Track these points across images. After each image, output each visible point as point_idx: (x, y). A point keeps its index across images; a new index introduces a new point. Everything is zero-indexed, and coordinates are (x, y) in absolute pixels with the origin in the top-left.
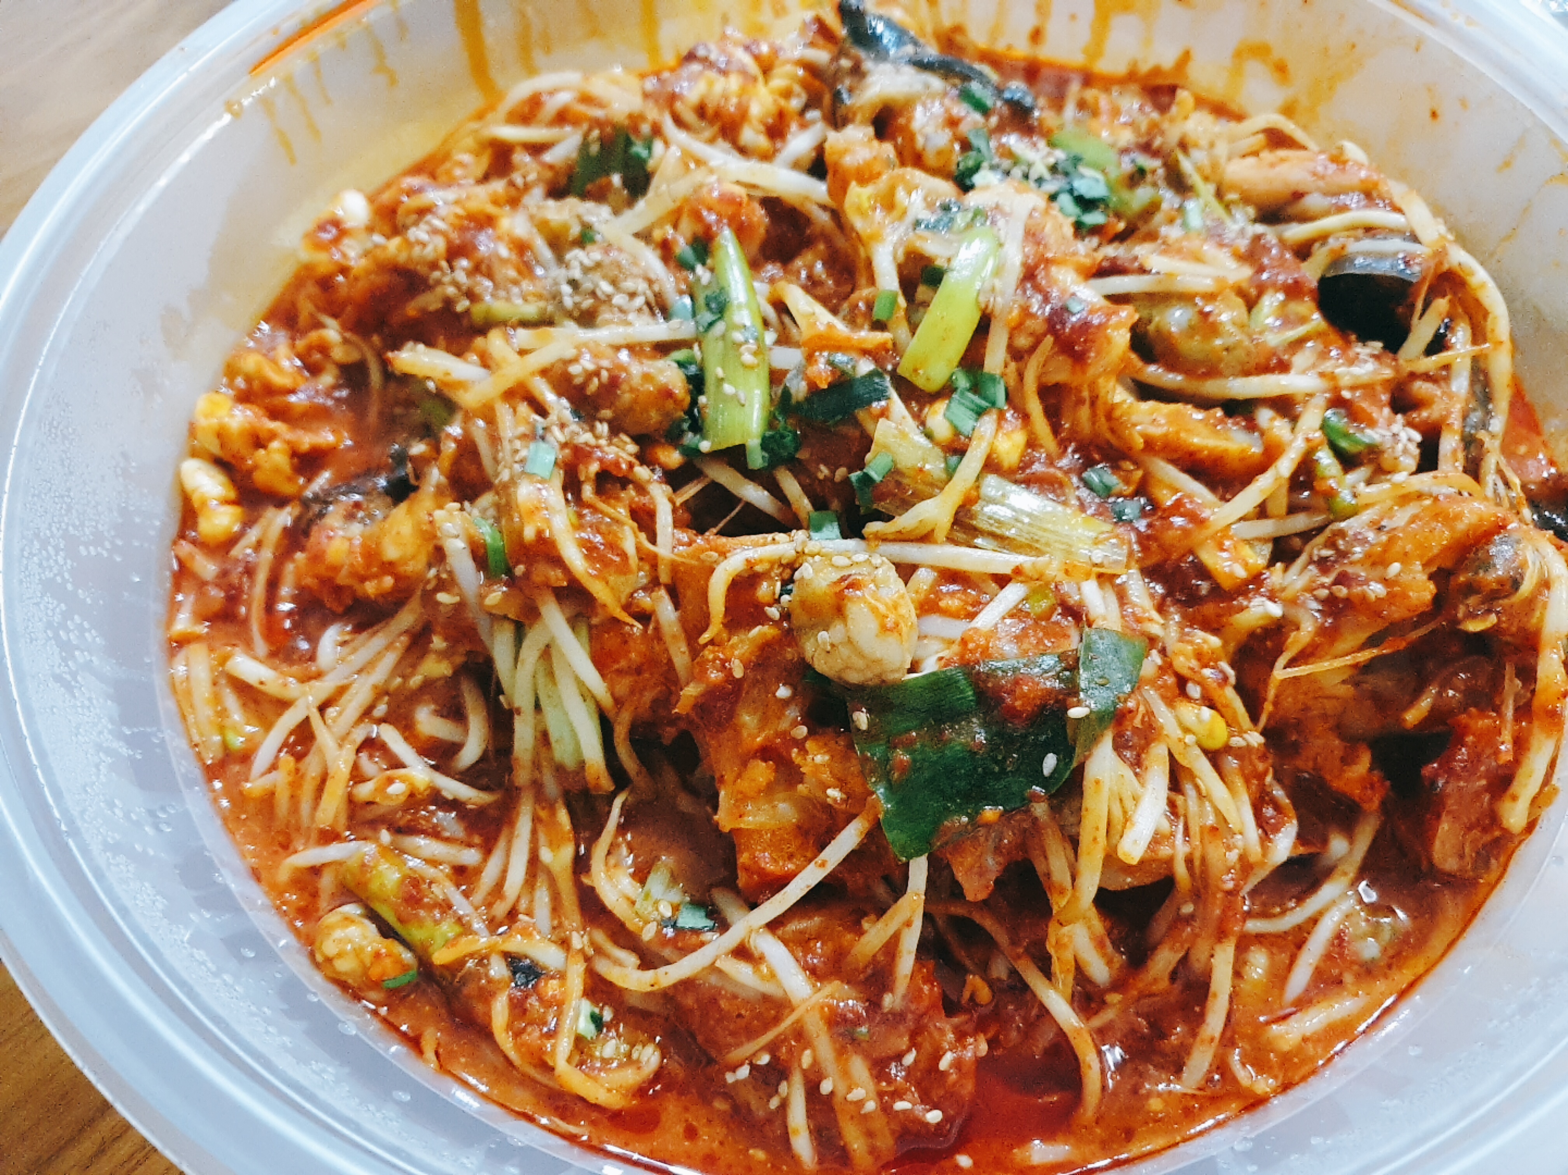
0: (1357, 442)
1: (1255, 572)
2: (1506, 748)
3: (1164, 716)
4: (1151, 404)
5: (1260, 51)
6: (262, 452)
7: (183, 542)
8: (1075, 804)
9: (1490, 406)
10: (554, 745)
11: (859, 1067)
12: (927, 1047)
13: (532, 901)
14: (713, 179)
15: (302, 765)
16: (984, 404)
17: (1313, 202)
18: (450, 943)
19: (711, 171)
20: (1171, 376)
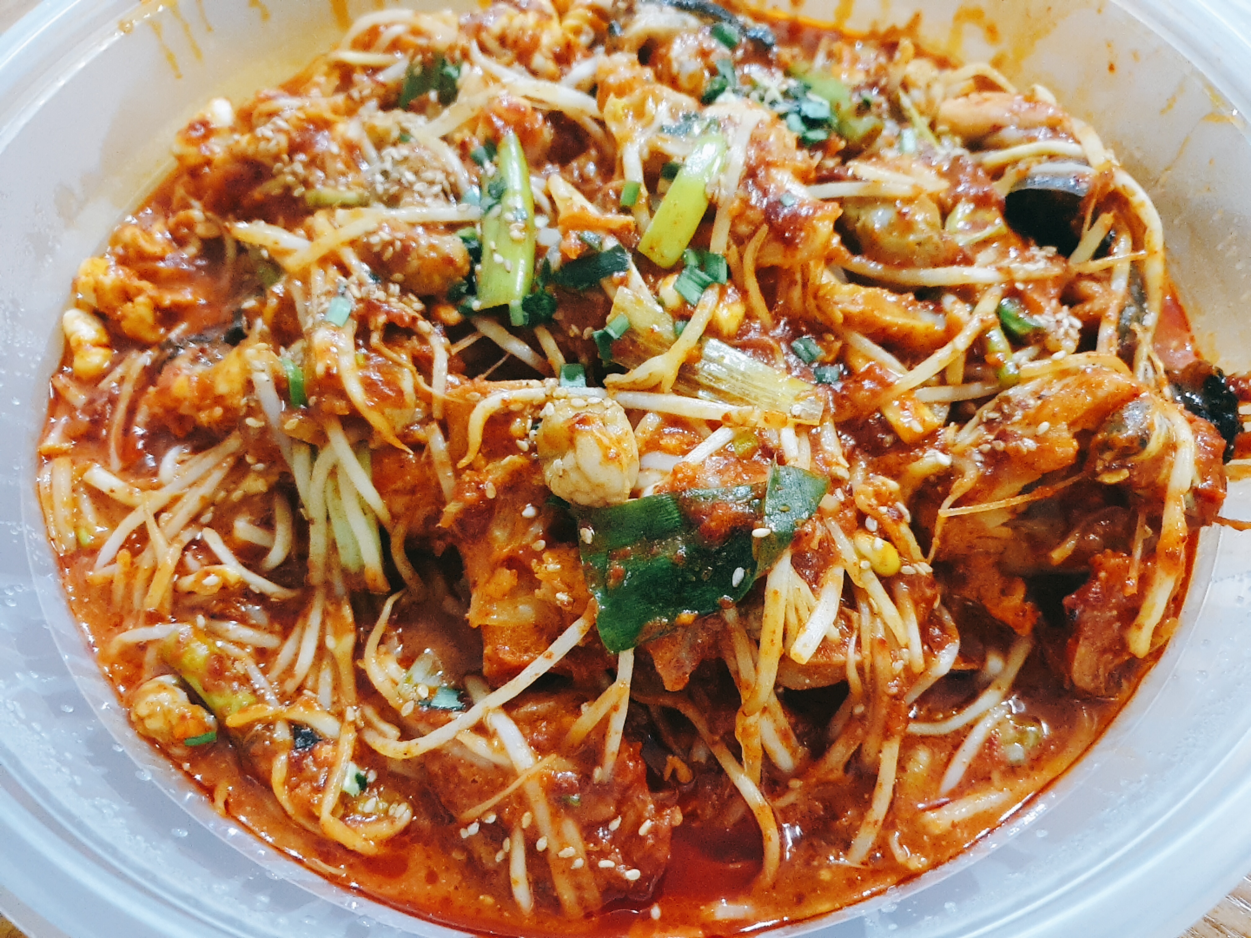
0: (1025, 325)
1: (931, 429)
2: (1132, 583)
3: (843, 543)
4: (852, 286)
5: (975, 15)
6: (130, 304)
7: (61, 376)
8: (758, 611)
9: (1145, 305)
10: (340, 551)
11: (571, 830)
12: (631, 816)
13: (317, 680)
14: (503, 93)
15: (138, 559)
16: (709, 279)
17: (1010, 132)
18: (243, 710)
19: (504, 86)
20: (872, 265)
